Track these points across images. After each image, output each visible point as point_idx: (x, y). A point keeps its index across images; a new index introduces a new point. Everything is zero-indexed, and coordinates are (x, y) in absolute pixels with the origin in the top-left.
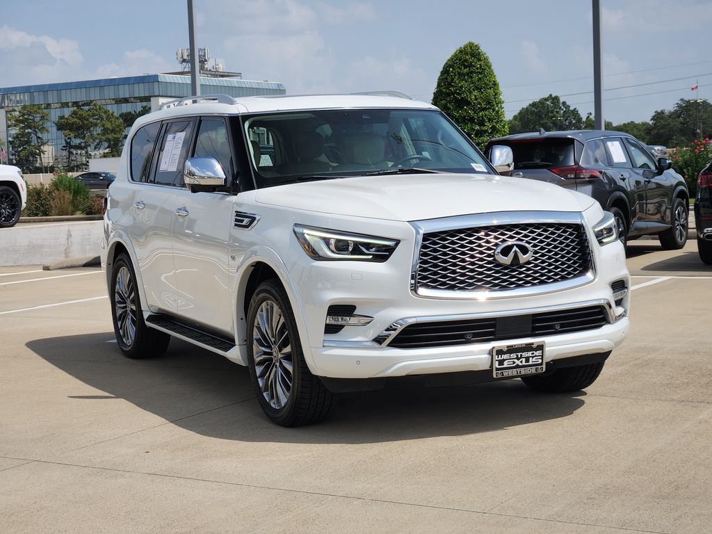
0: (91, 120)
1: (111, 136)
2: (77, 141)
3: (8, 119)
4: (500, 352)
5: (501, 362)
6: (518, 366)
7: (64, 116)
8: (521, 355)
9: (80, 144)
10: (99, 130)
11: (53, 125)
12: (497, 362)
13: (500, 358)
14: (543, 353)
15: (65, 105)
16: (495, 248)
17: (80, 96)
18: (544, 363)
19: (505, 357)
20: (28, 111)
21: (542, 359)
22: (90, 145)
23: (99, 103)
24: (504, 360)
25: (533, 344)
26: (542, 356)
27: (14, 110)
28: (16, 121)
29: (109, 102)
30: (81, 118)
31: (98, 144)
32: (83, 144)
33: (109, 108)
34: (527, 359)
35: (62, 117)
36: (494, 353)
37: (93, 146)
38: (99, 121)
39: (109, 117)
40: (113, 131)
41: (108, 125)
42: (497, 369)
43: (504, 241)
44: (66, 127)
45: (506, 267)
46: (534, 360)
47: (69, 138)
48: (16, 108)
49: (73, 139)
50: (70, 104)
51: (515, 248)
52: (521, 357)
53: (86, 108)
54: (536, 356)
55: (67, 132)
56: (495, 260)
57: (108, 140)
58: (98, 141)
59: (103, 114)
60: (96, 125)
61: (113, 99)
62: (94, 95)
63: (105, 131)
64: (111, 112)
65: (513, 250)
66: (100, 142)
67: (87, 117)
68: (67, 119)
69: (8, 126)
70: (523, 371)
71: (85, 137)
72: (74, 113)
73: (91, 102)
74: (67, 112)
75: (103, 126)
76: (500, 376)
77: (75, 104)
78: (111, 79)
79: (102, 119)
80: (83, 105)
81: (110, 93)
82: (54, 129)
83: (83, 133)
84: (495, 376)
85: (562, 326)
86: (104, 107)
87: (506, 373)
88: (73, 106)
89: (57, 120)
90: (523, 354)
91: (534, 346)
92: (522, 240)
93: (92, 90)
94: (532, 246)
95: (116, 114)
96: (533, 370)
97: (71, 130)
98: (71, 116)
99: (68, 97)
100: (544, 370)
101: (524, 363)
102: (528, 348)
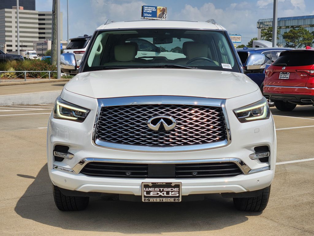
0: (298, 34)
1: (306, 42)
2: (291, 44)
3: (262, 33)
4: (146, 186)
5: (148, 193)
6: (160, 196)
7: (287, 32)
8: (163, 190)
9: (292, 45)
10: (301, 39)
11: (282, 36)
12: (145, 192)
13: (147, 190)
14: (179, 189)
15: (288, 27)
16: (148, 119)
17: (295, 23)
18: (181, 196)
19: (150, 189)
20: (270, 30)
21: (179, 193)
22: (296, 46)
23: (303, 26)
24: (150, 191)
25: (171, 183)
26: (179, 192)
27: (265, 29)
28: (265, 34)
29: (307, 26)
30: (294, 33)
31: (300, 45)
32: (294, 45)
33: (307, 29)
34: (168, 193)
35: (286, 33)
36: (143, 186)
37: (298, 46)
38: (301, 35)
39: (307, 33)
40: (308, 39)
41: (306, 37)
42: (145, 197)
43: (156, 115)
44: (287, 37)
45: (155, 132)
46: (173, 193)
47: (288, 42)
48: (266, 28)
49: (290, 43)
50: (290, 27)
51: (162, 120)
52: (163, 191)
53: (297, 29)
54: (174, 191)
55: (287, 39)
56: (147, 127)
57: (305, 44)
58: (300, 44)
59: (304, 32)
60: (300, 36)
61: (309, 25)
62: (301, 23)
63: (304, 39)
64: (308, 31)
65: (161, 121)
66: (302, 44)
67: (296, 33)
68: (288, 33)
69: (262, 36)
70: (165, 200)
71: (295, 42)
72: (291, 31)
73: (300, 26)
74: (288, 30)
75: (303, 37)
76: (147, 201)
77: (292, 27)
78: (310, 16)
79: (303, 34)
80: (296, 27)
81: (308, 22)
82: (282, 38)
83: (294, 40)
84: (143, 200)
85: (199, 173)
86: (305, 29)
87: (151, 200)
88: (291, 28)
89: (283, 34)
90: (164, 189)
91: (173, 185)
92: (170, 115)
93: (300, 21)
94: (176, 120)
95: (310, 32)
96: (172, 200)
97: (289, 38)
98: (289, 32)
99: (289, 24)
100: (180, 200)
101: (165, 195)
102: (169, 185)
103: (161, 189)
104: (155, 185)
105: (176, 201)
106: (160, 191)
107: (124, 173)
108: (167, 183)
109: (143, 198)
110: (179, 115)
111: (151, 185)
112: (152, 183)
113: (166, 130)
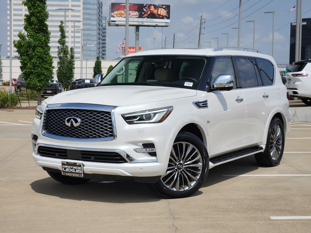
5: (65, 169)
6: (71, 172)
13: (64, 167)
19: (66, 167)
24: (66, 168)
51: (72, 119)
52: (72, 168)
54: (78, 169)
76: (64, 175)
87: (67, 174)
96: (78, 175)
103: (72, 167)
104: (68, 164)
105: (80, 176)
106: (71, 168)
107: (55, 155)
108: (74, 163)
109: (62, 172)
110: (84, 116)
111: (66, 163)
112: (66, 162)
113: (75, 126)
